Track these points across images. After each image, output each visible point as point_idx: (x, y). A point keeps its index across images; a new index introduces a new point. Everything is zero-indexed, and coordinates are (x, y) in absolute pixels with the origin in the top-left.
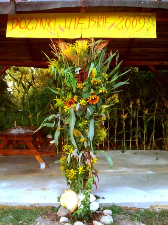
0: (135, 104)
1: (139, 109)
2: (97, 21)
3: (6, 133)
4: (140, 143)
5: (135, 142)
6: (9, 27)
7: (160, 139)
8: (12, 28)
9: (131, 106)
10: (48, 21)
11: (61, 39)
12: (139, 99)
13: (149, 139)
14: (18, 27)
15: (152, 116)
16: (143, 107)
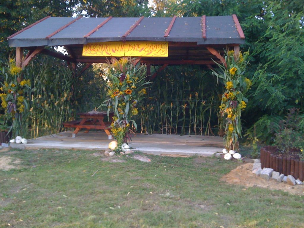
0: (194, 97)
1: (197, 101)
2: (133, 46)
3: (85, 113)
4: (198, 130)
5: (194, 128)
6: (84, 50)
7: (215, 126)
8: (86, 50)
9: (190, 98)
10: (106, 46)
11: (113, 57)
12: (197, 92)
13: (206, 126)
14: (89, 49)
15: (208, 107)
16: (201, 100)
